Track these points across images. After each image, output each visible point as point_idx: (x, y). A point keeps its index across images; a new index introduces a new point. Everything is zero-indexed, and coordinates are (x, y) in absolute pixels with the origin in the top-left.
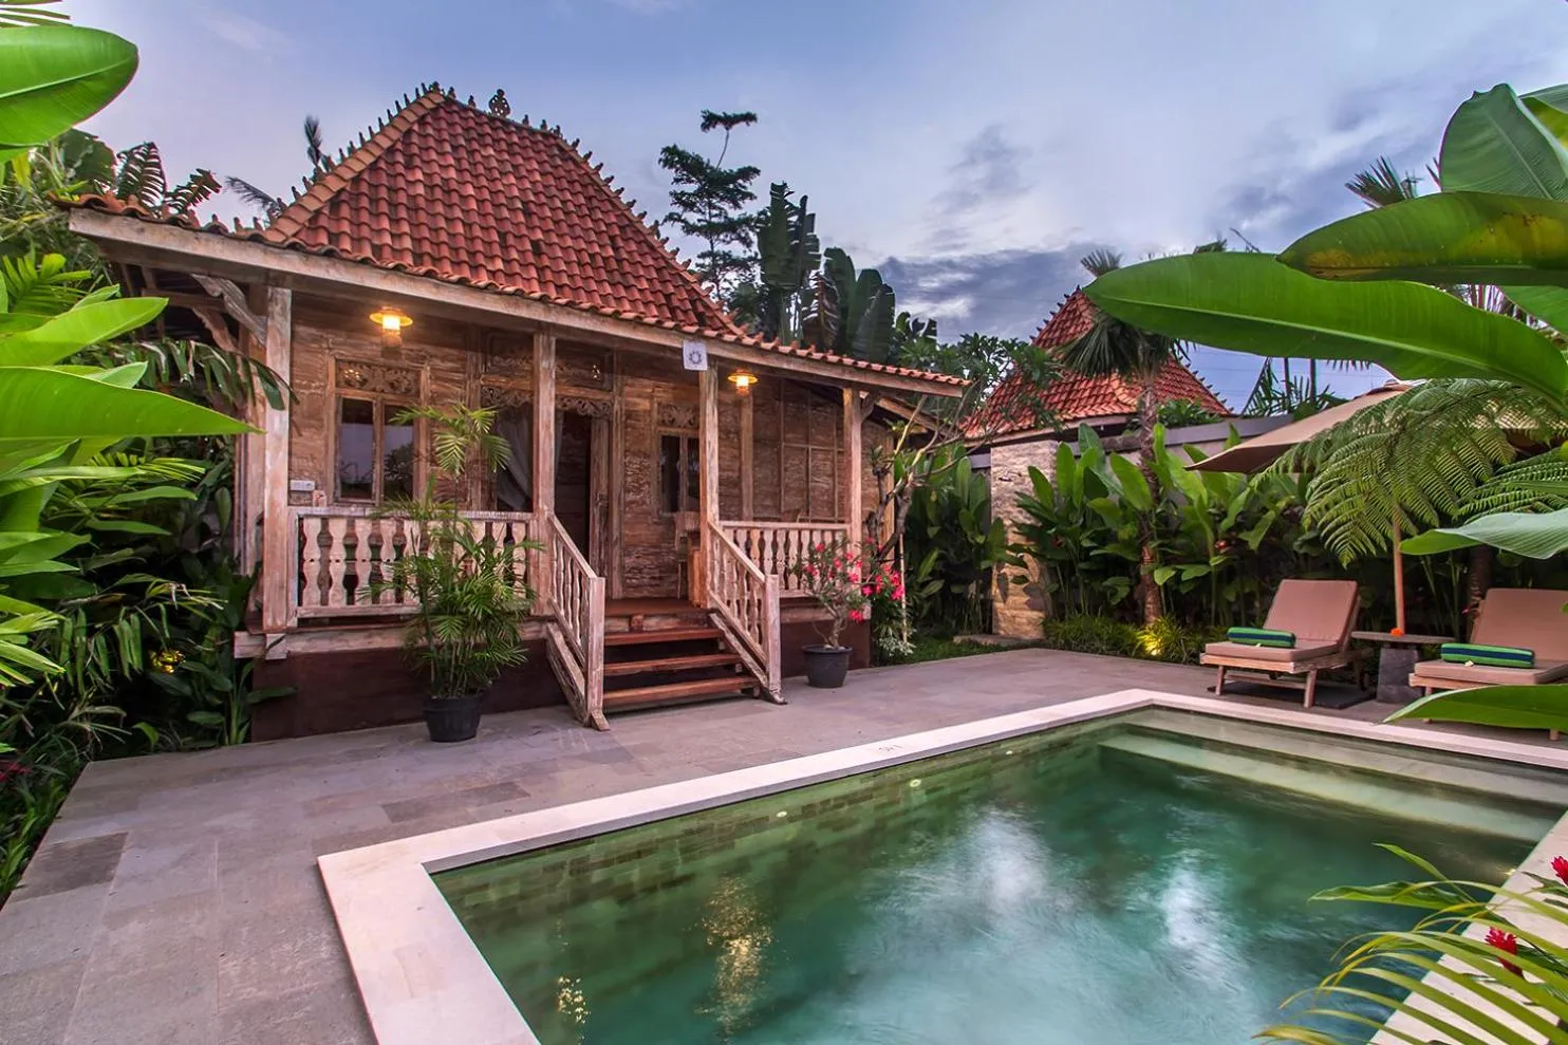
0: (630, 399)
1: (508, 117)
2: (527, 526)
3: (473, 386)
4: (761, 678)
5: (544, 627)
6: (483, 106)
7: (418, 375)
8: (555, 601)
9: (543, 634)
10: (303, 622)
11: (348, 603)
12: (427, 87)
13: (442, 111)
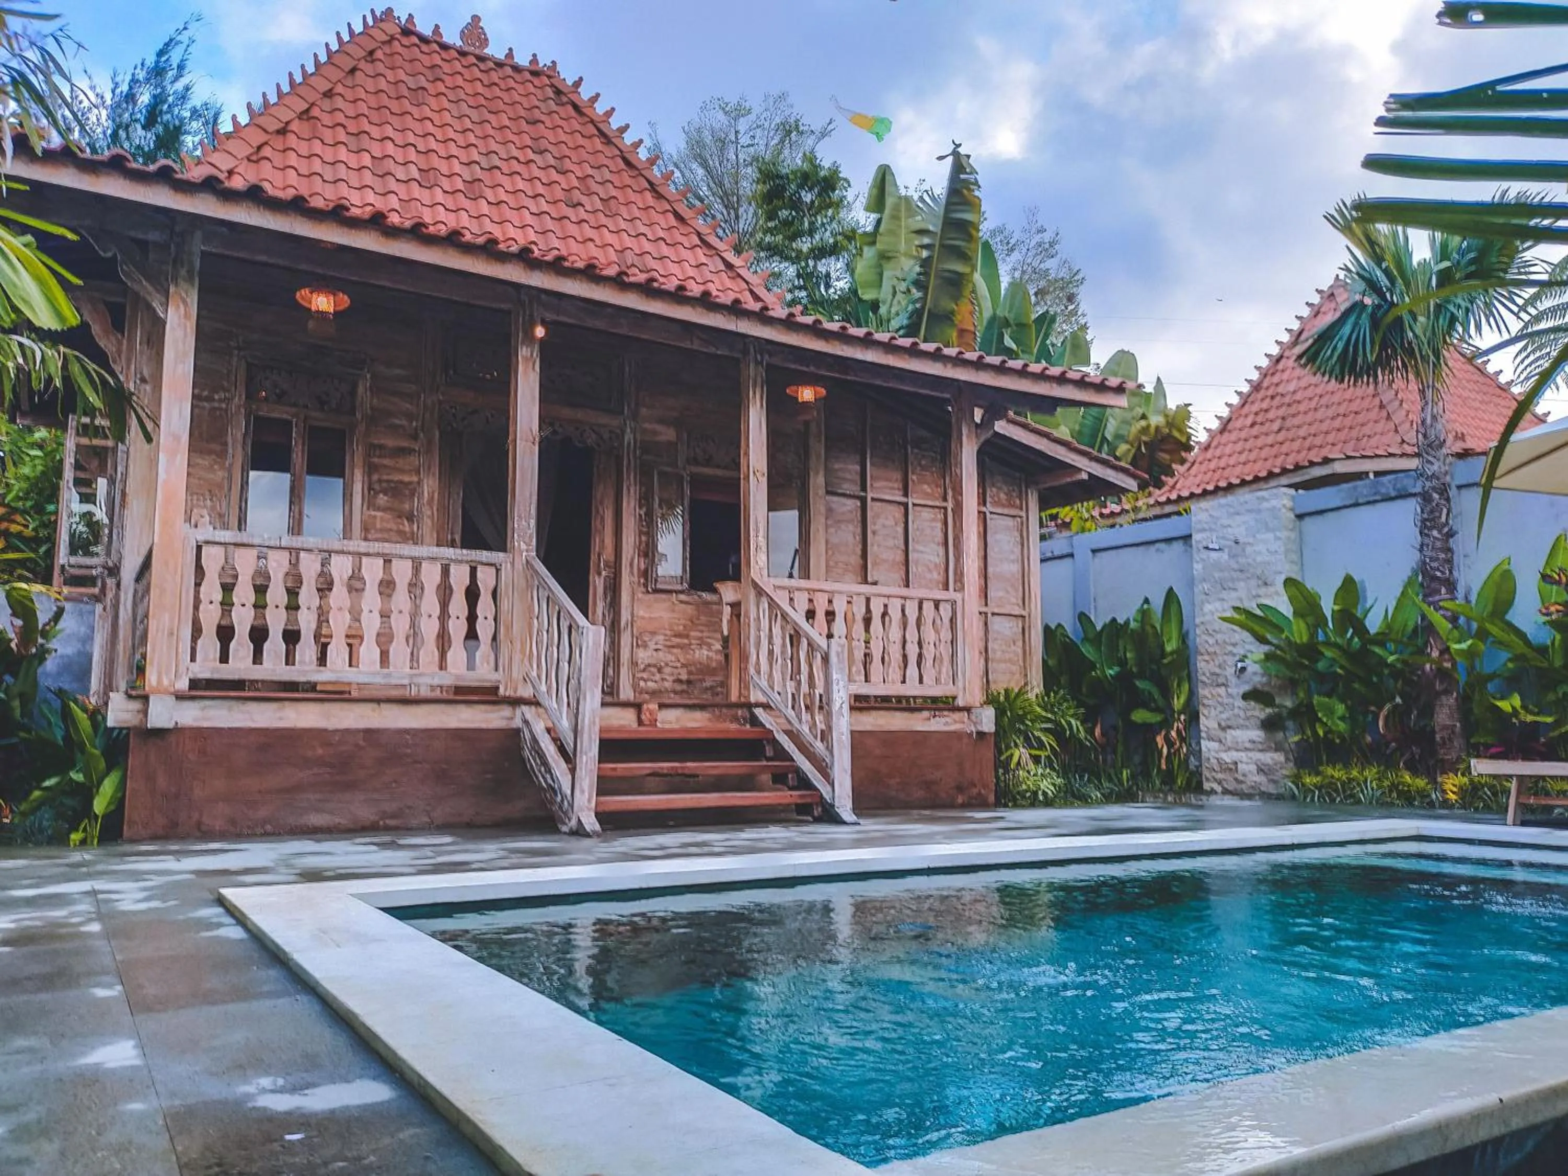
0: (647, 426)
1: (486, 51)
2: (498, 570)
3: (429, 402)
4: (825, 790)
5: (518, 712)
6: (452, 37)
7: (355, 386)
8: (534, 674)
9: (517, 723)
10: (195, 684)
11: (254, 663)
12: (378, 14)
13: (396, 43)
